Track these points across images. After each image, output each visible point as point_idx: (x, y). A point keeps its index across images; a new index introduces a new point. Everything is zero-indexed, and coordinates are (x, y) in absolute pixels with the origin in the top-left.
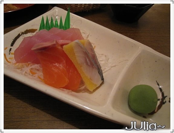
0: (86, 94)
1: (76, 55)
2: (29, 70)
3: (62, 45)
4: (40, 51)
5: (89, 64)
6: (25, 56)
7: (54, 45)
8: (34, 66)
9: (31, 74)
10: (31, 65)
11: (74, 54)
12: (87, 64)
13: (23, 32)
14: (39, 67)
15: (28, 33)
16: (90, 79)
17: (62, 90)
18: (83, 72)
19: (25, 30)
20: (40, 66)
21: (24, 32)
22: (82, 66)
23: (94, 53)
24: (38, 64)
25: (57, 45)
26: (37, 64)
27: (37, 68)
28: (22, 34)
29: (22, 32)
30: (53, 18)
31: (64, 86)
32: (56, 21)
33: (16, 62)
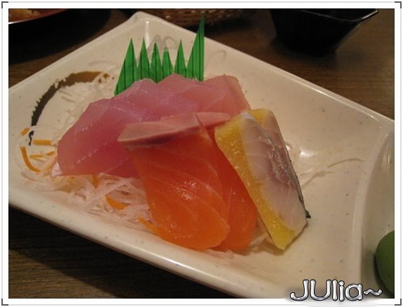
0: (265, 257)
1: (247, 154)
2: (104, 198)
3: (210, 129)
4: (148, 146)
5: (278, 176)
6: (90, 155)
7: (195, 129)
8: (119, 186)
9: (109, 207)
10: (109, 181)
11: (242, 151)
12: (273, 176)
13: (62, 81)
14: (130, 186)
15: (76, 83)
16: (280, 217)
17: (213, 255)
18: (264, 201)
19: (67, 74)
20: (132, 183)
21: (65, 80)
22: (259, 184)
23: (281, 144)
24: (128, 177)
25: (201, 131)
26: (126, 176)
27: (125, 190)
28: (59, 87)
29: (60, 80)
30: (158, 46)
31: (219, 243)
32: (167, 54)
33: (61, 172)
